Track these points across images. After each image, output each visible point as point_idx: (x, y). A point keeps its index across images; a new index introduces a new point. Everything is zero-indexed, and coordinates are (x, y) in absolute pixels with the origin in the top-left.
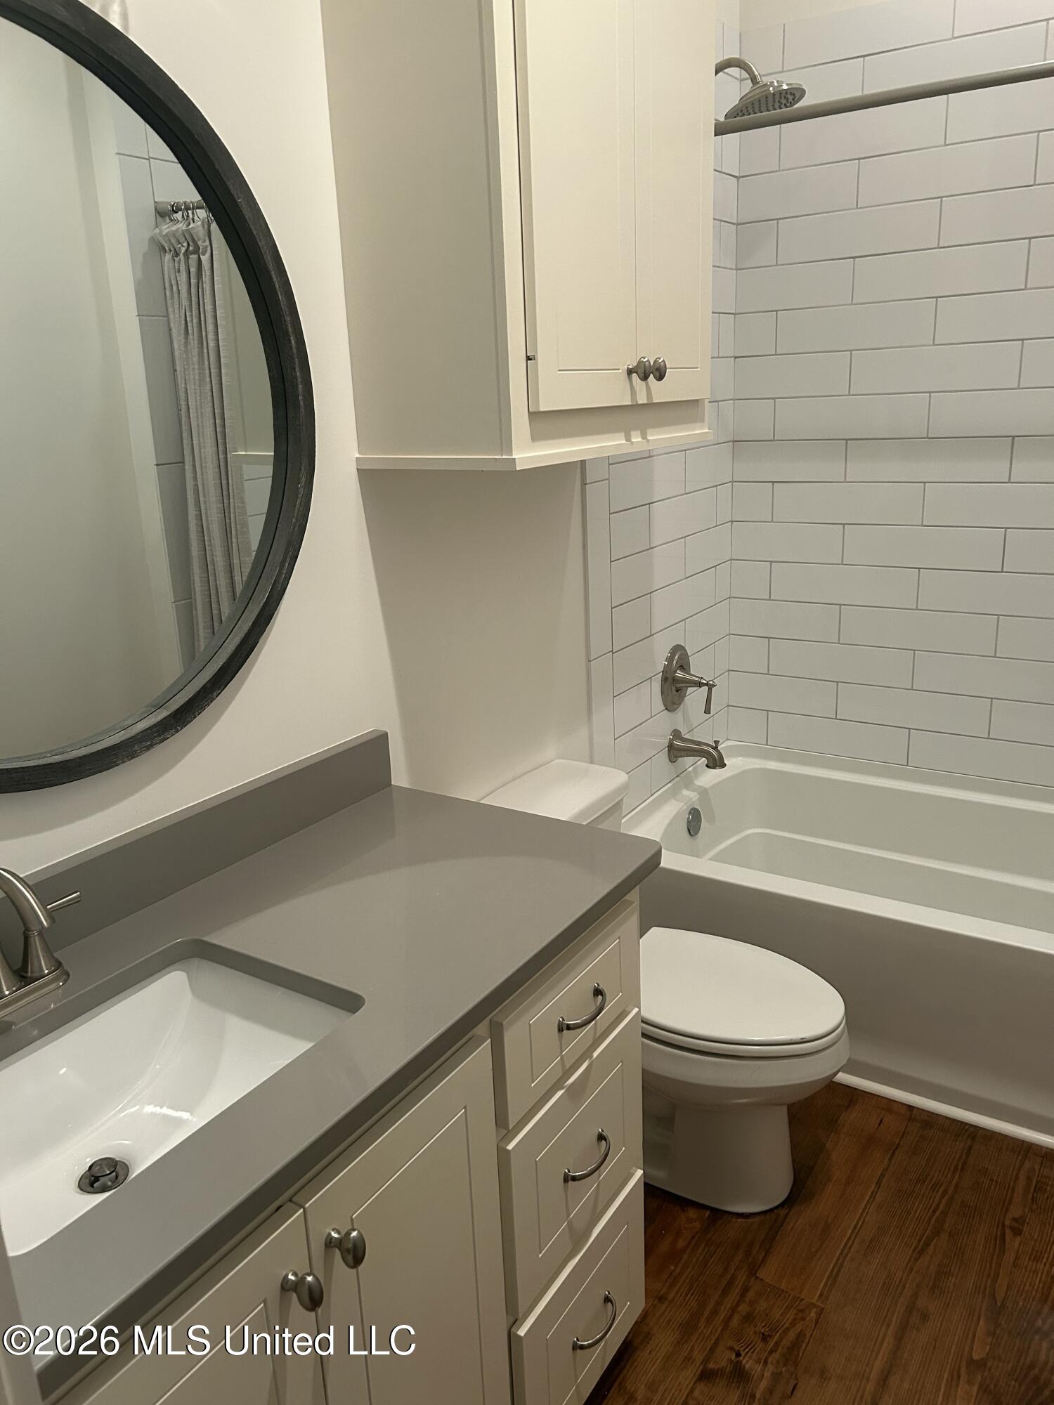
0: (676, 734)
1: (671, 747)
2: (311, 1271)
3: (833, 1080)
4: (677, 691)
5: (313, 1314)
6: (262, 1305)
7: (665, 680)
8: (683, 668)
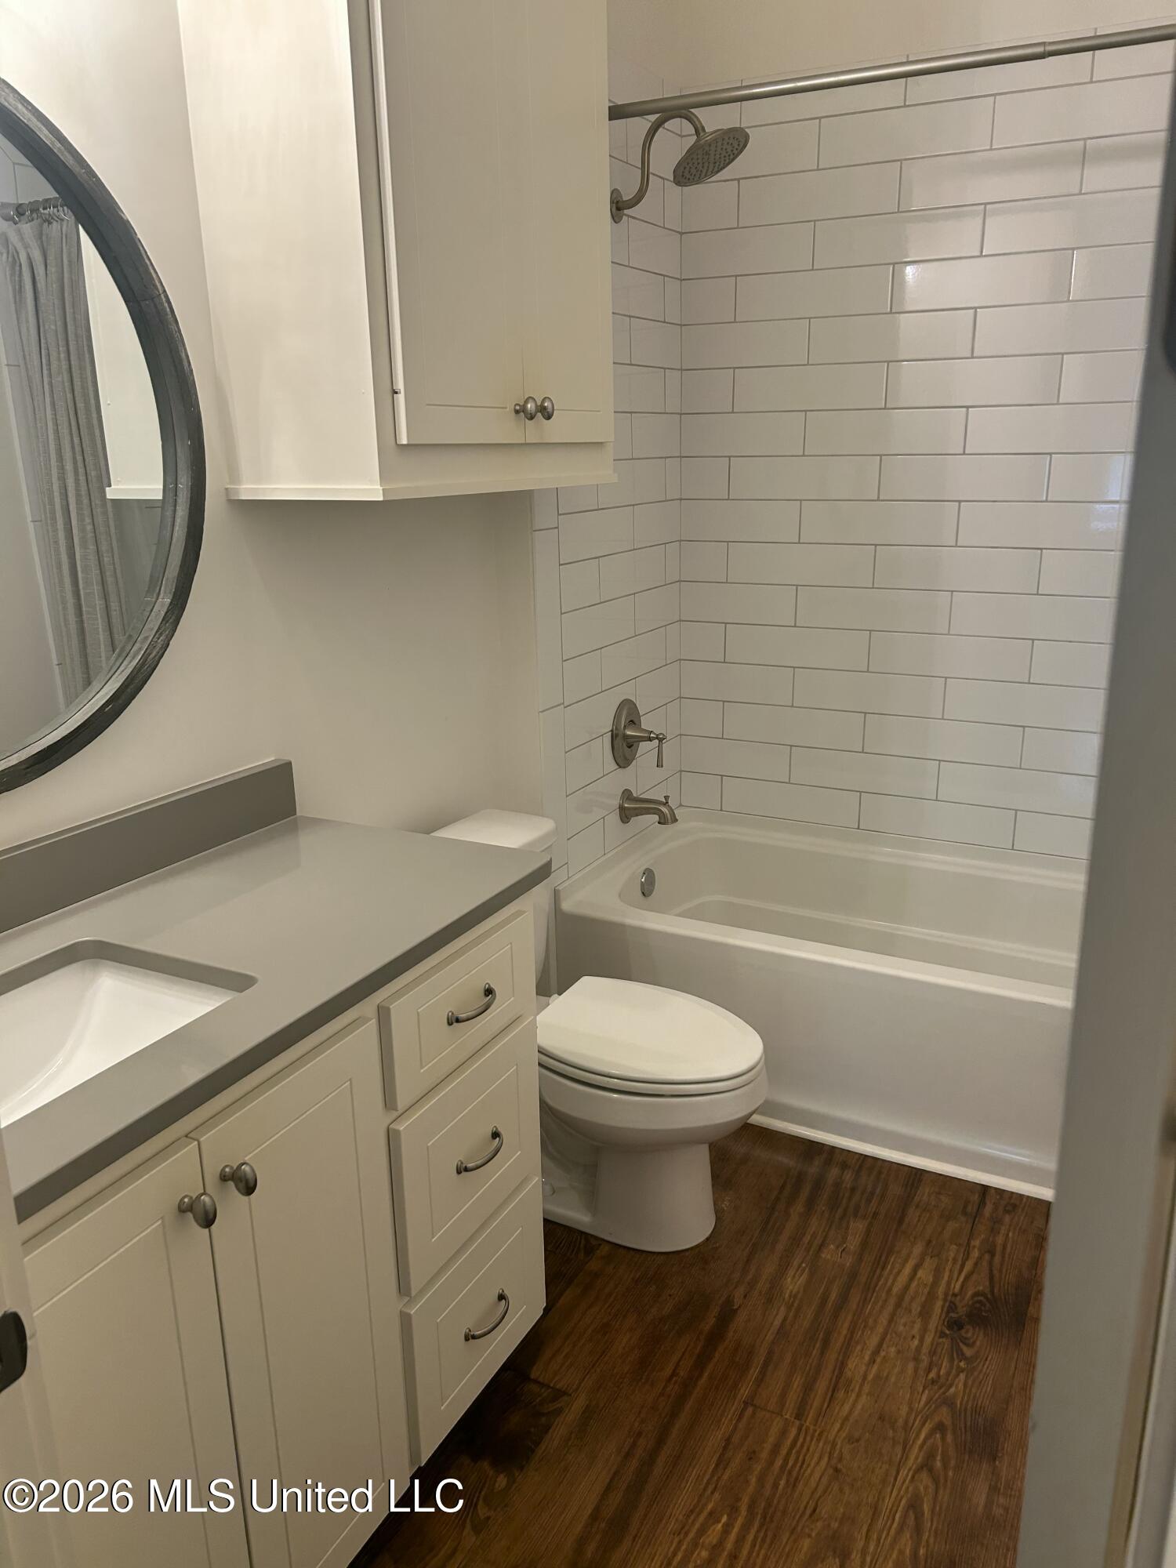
0: (627, 795)
1: (622, 808)
2: (205, 1191)
3: (748, 1122)
4: (629, 747)
5: (207, 1230)
6: (160, 1222)
7: (614, 736)
8: (635, 724)
